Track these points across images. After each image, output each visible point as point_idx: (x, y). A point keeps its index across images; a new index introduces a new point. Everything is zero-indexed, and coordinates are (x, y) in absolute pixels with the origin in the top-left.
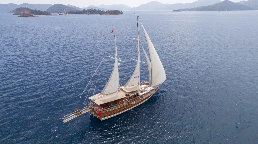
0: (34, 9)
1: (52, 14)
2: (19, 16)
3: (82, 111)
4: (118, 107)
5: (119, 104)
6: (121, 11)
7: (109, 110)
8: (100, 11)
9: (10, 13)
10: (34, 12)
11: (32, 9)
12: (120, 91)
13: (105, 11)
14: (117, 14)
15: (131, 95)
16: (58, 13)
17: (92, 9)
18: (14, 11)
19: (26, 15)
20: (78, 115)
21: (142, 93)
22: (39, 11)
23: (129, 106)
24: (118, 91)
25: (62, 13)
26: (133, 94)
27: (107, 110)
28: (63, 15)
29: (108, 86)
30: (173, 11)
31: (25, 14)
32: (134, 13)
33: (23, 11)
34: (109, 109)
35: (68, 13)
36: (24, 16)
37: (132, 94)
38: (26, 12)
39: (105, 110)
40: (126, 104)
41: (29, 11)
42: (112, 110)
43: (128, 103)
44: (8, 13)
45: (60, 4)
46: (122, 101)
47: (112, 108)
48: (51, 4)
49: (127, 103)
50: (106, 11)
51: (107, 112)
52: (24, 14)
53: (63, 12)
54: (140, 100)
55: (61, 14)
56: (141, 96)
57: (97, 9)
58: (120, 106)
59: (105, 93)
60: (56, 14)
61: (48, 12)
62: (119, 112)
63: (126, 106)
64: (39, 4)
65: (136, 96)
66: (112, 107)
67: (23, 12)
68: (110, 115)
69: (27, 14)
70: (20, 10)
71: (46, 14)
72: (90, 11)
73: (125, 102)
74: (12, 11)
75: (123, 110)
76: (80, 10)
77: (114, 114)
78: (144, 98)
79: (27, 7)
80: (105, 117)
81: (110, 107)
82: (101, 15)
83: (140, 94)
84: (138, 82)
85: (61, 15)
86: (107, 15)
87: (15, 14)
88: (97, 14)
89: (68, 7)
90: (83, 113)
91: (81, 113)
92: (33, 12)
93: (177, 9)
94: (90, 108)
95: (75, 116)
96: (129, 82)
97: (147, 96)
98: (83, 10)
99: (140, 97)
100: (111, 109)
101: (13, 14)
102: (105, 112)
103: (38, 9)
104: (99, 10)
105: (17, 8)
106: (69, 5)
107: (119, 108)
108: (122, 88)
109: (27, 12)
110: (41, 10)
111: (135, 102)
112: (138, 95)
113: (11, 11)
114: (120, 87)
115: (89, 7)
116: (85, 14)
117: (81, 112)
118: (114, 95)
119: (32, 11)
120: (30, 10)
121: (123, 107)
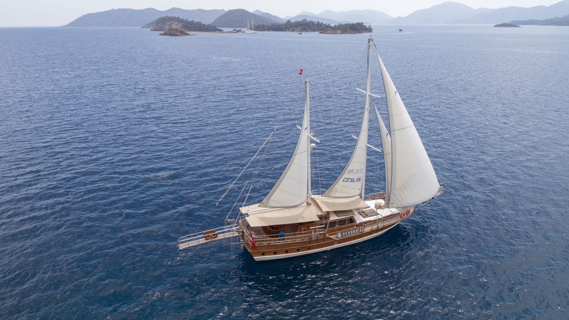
0: (190, 20)
1: (223, 30)
2: (161, 34)
3: (220, 233)
4: (296, 238)
5: (301, 234)
6: (367, 26)
7: (275, 242)
8: (322, 24)
9: (146, 27)
10: (190, 26)
11: (187, 19)
12: (310, 204)
13: (333, 25)
14: (359, 33)
15: (333, 218)
16: (234, 29)
17: (306, 20)
18: (153, 23)
19: (174, 32)
20: (208, 239)
21: (364, 217)
22: (198, 23)
23: (324, 241)
24: (305, 204)
25: (242, 29)
26: (340, 216)
27: (270, 240)
28: (244, 32)
29: (278, 190)
30: (497, 26)
31: (172, 29)
32: (401, 30)
33: (169, 23)
34: (275, 240)
35: (255, 29)
36: (171, 33)
37: (338, 216)
38: (174, 26)
39: (267, 241)
40: (318, 236)
41: (181, 25)
42: (281, 242)
43: (323, 234)
44: (143, 27)
45: (240, 9)
46: (308, 228)
47: (283, 239)
48: (223, 10)
49: (320, 234)
50: (335, 26)
51: (269, 246)
52: (170, 29)
53: (246, 27)
54: (354, 232)
55: (240, 31)
56: (361, 224)
57: (315, 21)
58: (300, 238)
59: (272, 204)
60: (231, 30)
61: (215, 27)
62: (298, 250)
63: (317, 241)
64: (200, 10)
65: (347, 222)
66: (282, 236)
67: (169, 25)
68: (275, 253)
69: (176, 30)
70: (165, 23)
71: (212, 31)
72: (301, 25)
73: (315, 232)
74: (150, 23)
75: (309, 249)
76: (280, 22)
77: (287, 252)
78: (367, 229)
79: (177, 16)
80: (263, 254)
81: (277, 236)
82: (323, 33)
83: (360, 219)
84: (360, 191)
85: (240, 33)
86: (336, 33)
87: (155, 30)
88: (314, 30)
89: (255, 15)
90: (220, 237)
91: (216, 237)
92: (188, 27)
93: (508, 21)
94: (237, 231)
95: (202, 241)
96: (334, 189)
97: (375, 227)
98: (285, 22)
99: (357, 226)
100: (280, 240)
101: (152, 30)
102: (265, 244)
103: (196, 20)
104: (320, 21)
105: (159, 17)
106: (258, 11)
107: (298, 241)
108: (315, 199)
109: (176, 25)
110: (203, 23)
111: (339, 235)
112: (352, 220)
113: (147, 24)
114: (313, 196)
115: (298, 16)
116: (289, 31)
117: (217, 235)
118: (294, 212)
119: (187, 24)
120: (182, 21)
121: (310, 241)
